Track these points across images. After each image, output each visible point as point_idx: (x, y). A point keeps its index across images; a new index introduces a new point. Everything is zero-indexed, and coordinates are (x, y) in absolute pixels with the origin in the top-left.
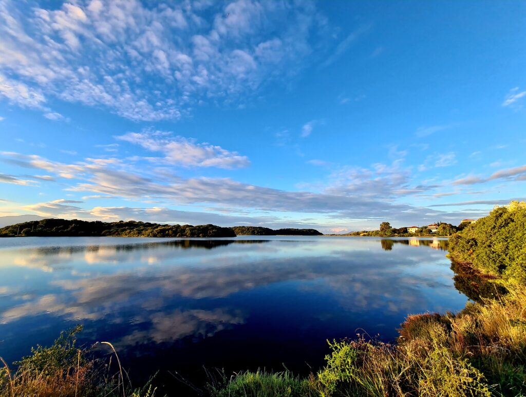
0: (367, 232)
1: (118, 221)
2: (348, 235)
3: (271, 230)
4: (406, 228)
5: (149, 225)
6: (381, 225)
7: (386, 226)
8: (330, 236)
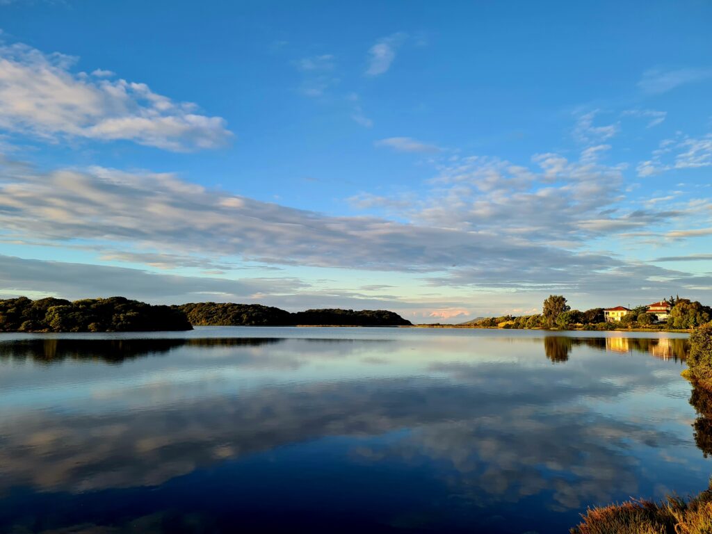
0: (513, 318)
2: (469, 325)
3: (284, 312)
4: (601, 311)
6: (546, 303)
7: (557, 304)
8: (427, 328)
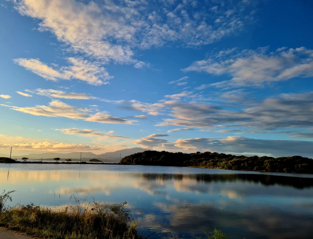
1: (195, 152)
5: (223, 156)
